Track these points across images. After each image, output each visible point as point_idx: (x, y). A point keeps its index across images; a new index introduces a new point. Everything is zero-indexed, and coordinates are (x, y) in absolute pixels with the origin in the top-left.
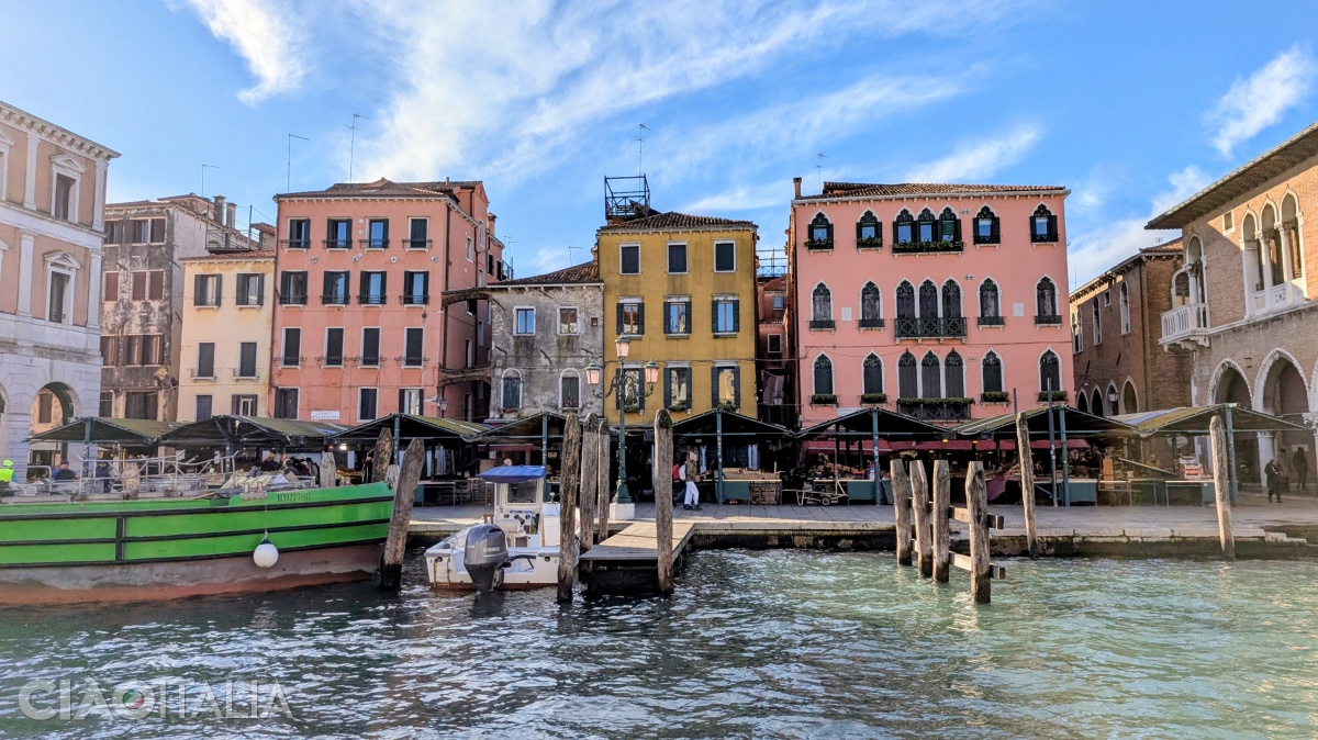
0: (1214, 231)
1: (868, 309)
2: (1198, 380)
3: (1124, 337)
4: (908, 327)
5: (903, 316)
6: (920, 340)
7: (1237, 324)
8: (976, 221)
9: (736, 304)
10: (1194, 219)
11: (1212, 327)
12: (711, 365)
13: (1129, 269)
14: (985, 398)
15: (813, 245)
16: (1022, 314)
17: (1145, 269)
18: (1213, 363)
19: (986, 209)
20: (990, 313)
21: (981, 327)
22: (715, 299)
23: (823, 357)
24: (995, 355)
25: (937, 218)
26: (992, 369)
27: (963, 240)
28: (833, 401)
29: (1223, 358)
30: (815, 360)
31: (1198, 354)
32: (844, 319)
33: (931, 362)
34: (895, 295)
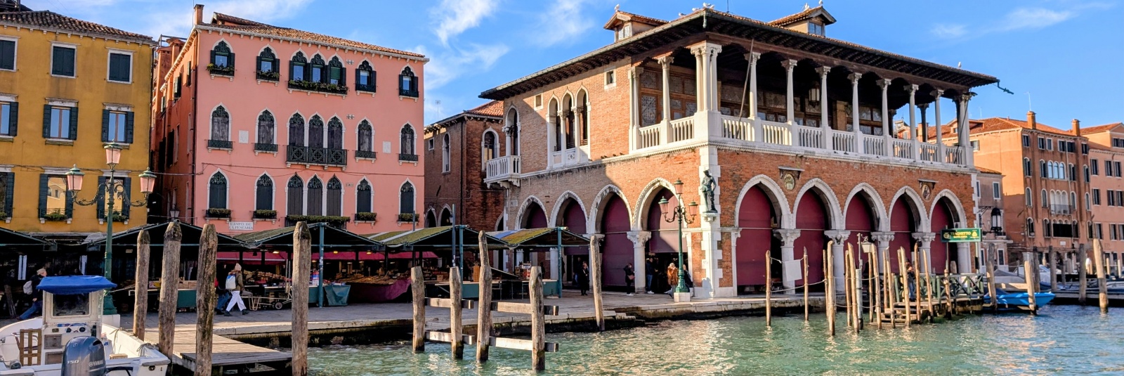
0: (527, 106)
1: (263, 135)
2: (509, 210)
3: (445, 174)
4: (299, 154)
5: (294, 144)
6: (308, 165)
7: (542, 172)
8: (358, 72)
9: (129, 117)
10: (513, 95)
11: (522, 173)
12: (98, 174)
13: (452, 124)
14: (358, 217)
15: (214, 70)
16: (389, 151)
17: (465, 126)
18: (521, 197)
19: (365, 63)
20: (365, 148)
21: (358, 158)
22: (107, 108)
23: (219, 175)
24: (367, 182)
25: (327, 63)
26: (364, 193)
27: (347, 85)
28: (226, 215)
29: (529, 195)
30: (211, 176)
31: (510, 191)
32: (240, 141)
33: (315, 185)
34: (288, 124)
